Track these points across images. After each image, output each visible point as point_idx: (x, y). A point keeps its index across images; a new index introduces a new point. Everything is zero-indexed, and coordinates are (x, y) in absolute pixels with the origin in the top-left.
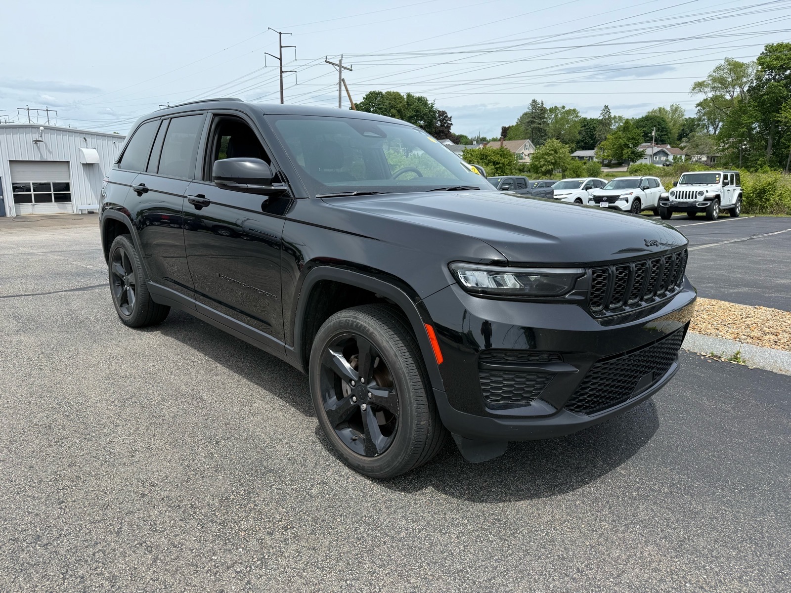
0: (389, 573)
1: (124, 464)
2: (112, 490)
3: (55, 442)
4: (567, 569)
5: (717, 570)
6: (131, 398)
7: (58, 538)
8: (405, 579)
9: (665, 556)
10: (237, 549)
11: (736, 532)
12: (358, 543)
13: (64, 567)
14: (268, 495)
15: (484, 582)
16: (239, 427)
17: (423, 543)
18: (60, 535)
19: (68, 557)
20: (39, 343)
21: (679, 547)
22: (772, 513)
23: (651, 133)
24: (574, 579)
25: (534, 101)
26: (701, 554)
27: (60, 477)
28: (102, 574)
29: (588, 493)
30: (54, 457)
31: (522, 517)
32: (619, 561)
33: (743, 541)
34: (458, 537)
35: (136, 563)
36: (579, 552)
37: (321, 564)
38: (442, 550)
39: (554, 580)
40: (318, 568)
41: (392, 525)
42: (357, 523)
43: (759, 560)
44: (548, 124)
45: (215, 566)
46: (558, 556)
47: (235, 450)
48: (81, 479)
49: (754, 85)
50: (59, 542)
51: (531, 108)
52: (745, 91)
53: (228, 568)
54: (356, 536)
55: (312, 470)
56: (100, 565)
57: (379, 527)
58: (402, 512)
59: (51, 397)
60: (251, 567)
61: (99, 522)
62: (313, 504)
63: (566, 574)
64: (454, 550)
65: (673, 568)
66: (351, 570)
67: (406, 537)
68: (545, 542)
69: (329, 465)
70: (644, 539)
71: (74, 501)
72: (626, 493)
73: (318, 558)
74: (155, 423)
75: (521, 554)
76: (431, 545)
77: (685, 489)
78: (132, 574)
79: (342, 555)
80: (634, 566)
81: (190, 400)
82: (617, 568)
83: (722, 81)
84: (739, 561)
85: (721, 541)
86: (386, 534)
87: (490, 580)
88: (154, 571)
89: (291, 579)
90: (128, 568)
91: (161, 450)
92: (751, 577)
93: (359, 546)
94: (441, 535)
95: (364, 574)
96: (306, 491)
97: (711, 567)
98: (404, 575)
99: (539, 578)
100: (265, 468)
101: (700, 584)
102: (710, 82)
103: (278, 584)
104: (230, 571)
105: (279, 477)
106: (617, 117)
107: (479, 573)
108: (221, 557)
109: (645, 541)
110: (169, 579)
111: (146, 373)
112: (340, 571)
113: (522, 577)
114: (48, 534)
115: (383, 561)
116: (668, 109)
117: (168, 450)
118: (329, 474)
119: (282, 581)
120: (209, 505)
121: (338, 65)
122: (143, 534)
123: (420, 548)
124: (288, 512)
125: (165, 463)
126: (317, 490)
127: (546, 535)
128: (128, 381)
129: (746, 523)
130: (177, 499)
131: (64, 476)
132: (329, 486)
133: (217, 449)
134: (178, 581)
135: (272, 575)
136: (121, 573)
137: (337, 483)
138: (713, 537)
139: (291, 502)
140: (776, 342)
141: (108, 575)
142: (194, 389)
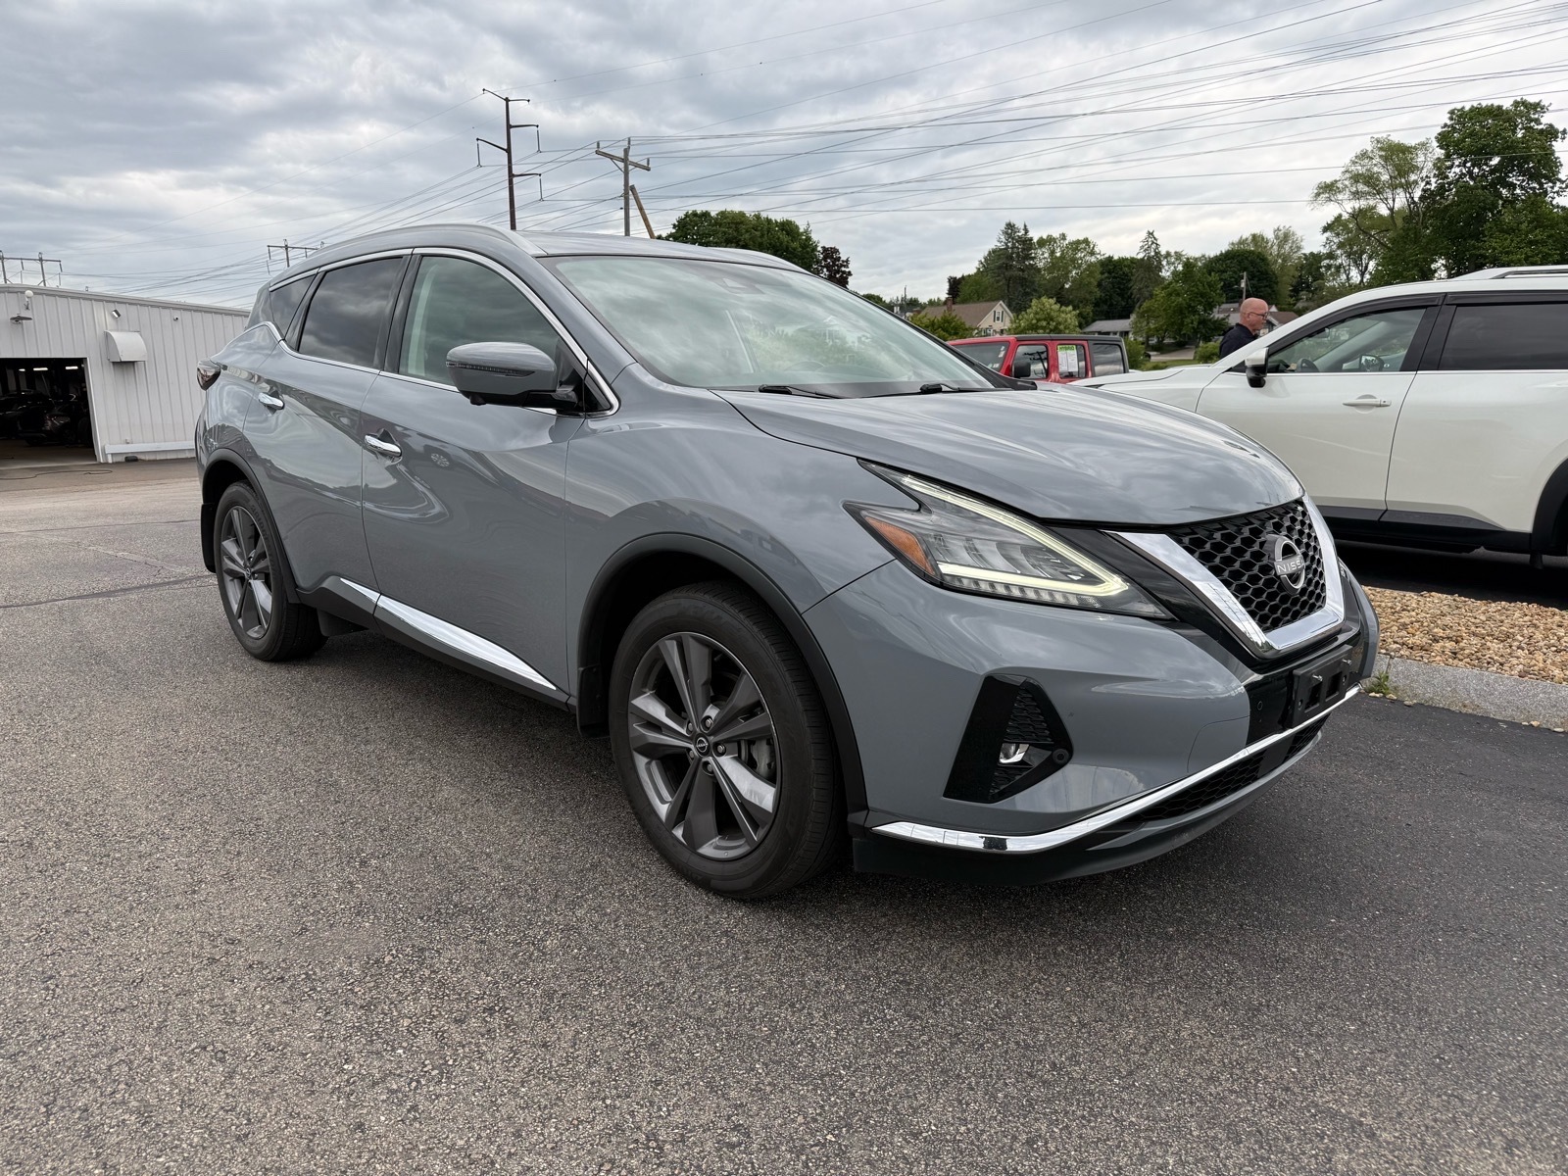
0: (688, 1084)
1: (177, 907)
2: (150, 953)
3: (40, 872)
4: (1033, 1065)
5: (1318, 1057)
6: (196, 789)
7: (39, 1041)
8: (720, 1092)
9: (1222, 1036)
10: (394, 1049)
11: (1360, 991)
12: (632, 1031)
13: (48, 1094)
14: (460, 953)
15: (872, 1093)
16: (407, 835)
17: (757, 1027)
18: (44, 1037)
19: (59, 1074)
20: (15, 694)
21: (1249, 1020)
22: (1430, 957)
23: (1238, 283)
24: (1044, 1082)
25: (1010, 226)
26: (1291, 1030)
27: (47, 933)
28: (124, 1102)
29: (1082, 931)
30: (36, 898)
31: (951, 977)
32: (1133, 1048)
33: (1370, 1006)
34: (825, 1015)
35: (192, 1081)
36: (1057, 1034)
37: (556, 1071)
38: (793, 1038)
39: (1006, 1084)
40: (550, 1079)
41: (700, 997)
42: (631, 996)
43: (1400, 1038)
44: (1039, 270)
45: (348, 1081)
46: (1017, 1043)
47: (397, 875)
48: (88, 934)
49: (1433, 187)
50: (40, 1049)
51: (1004, 240)
52: (1416, 199)
53: (375, 1084)
54: (627, 1019)
55: (547, 907)
56: (122, 1086)
57: (673, 1003)
58: (721, 975)
59: (33, 790)
60: (418, 1082)
61: (123, 1010)
62: (547, 966)
63: (1029, 1074)
64: (818, 1039)
65: (1235, 1057)
66: (615, 1080)
67: (725, 1018)
68: (992, 1020)
69: (582, 896)
70: (1183, 1009)
71: (75, 975)
72: (1153, 929)
73: (551, 1062)
74: (241, 832)
75: (946, 1042)
76: (774, 1030)
77: (1267, 919)
78: (183, 1101)
79: (598, 1053)
80: (1161, 1056)
81: (312, 789)
82: (1129, 1060)
83: (1370, 179)
84: (1362, 1040)
85: (1329, 1008)
86: (687, 1014)
87: (884, 1089)
88: (227, 1094)
89: (497, 1100)
90: (177, 1091)
91: (252, 879)
92: (1382, 1068)
93: (633, 1037)
94: (794, 1012)
95: (640, 1086)
96: (533, 944)
97: (1306, 1054)
98: (717, 1086)
99: (977, 1083)
100: (456, 906)
101: (1285, 1083)
102: (1347, 183)
103: (472, 1109)
104: (377, 1089)
105: (483, 920)
106: (1173, 254)
107: (864, 1077)
108: (361, 1066)
109: (1185, 1013)
110: (256, 1107)
111: (227, 742)
112: (592, 1083)
113: (945, 1081)
114: (19, 1035)
115: (677, 1062)
116: (1269, 235)
117: (265, 878)
118: (580, 913)
119: (478, 1105)
120: (341, 975)
121: (622, 160)
122: (207, 1029)
123: (751, 1037)
124: (497, 982)
125: (257, 902)
126: (555, 941)
127: (996, 1006)
128: (190, 759)
129: (1379, 974)
130: (278, 965)
131: (55, 932)
132: (579, 934)
133: (362, 874)
134: (274, 1110)
135: (460, 1093)
136: (161, 1100)
137: (595, 928)
138: (1315, 1001)
139: (505, 965)
140: (1455, 653)
141: (136, 1104)
142: (320, 770)
